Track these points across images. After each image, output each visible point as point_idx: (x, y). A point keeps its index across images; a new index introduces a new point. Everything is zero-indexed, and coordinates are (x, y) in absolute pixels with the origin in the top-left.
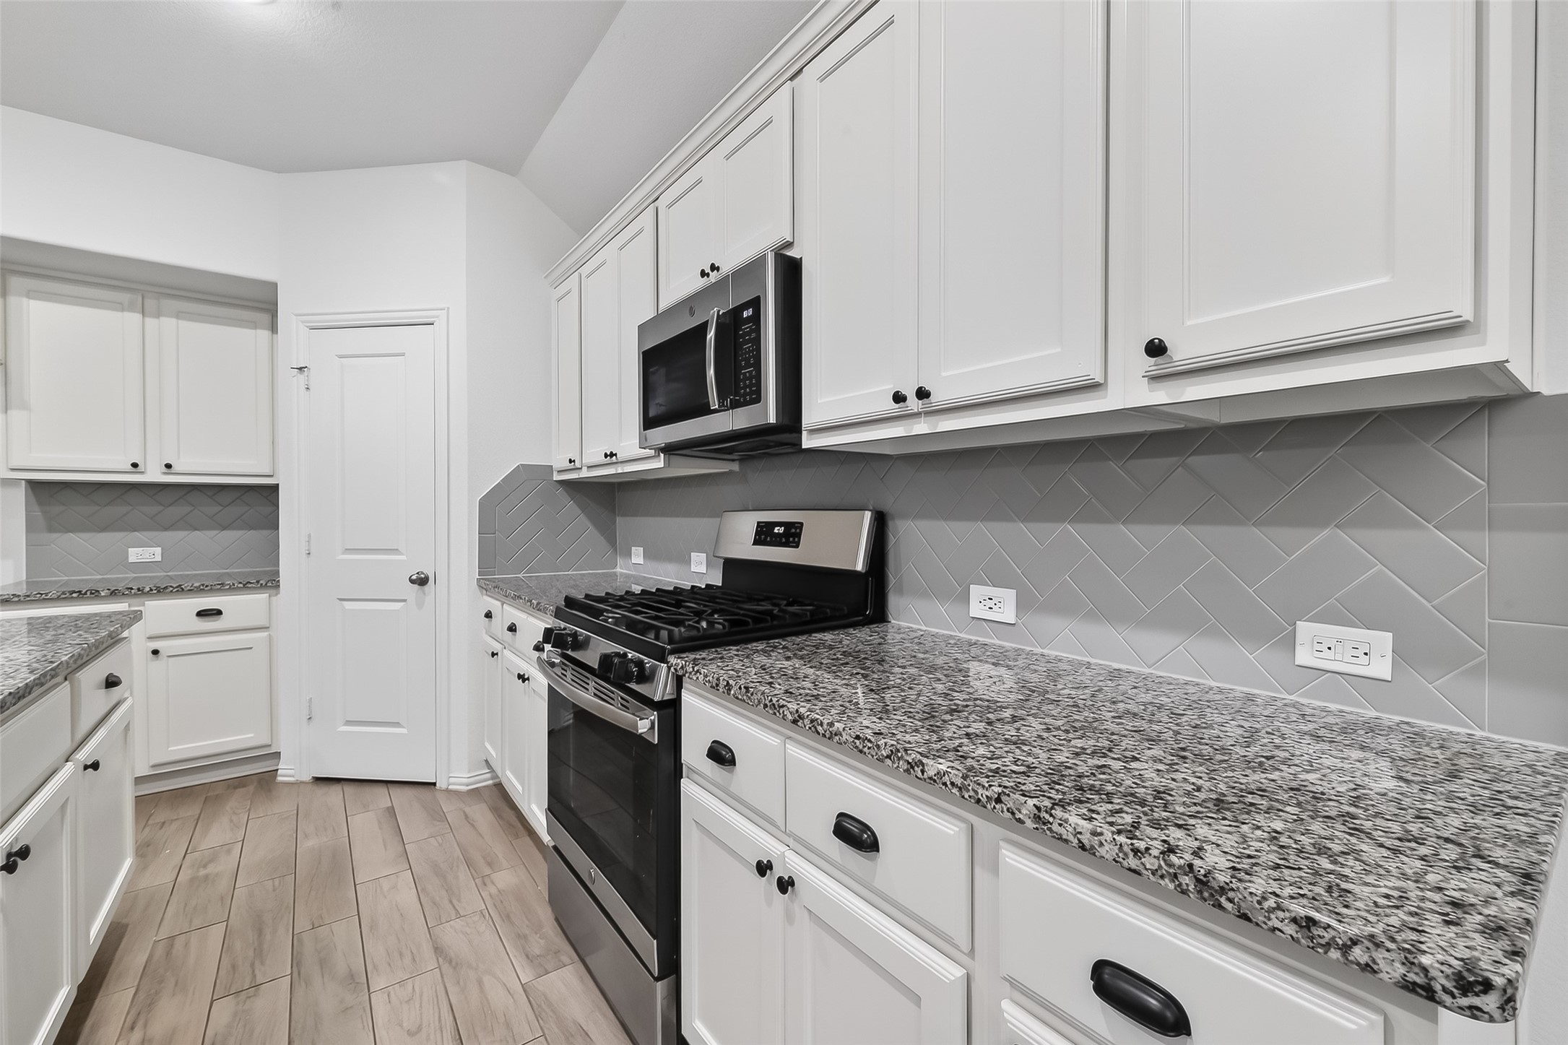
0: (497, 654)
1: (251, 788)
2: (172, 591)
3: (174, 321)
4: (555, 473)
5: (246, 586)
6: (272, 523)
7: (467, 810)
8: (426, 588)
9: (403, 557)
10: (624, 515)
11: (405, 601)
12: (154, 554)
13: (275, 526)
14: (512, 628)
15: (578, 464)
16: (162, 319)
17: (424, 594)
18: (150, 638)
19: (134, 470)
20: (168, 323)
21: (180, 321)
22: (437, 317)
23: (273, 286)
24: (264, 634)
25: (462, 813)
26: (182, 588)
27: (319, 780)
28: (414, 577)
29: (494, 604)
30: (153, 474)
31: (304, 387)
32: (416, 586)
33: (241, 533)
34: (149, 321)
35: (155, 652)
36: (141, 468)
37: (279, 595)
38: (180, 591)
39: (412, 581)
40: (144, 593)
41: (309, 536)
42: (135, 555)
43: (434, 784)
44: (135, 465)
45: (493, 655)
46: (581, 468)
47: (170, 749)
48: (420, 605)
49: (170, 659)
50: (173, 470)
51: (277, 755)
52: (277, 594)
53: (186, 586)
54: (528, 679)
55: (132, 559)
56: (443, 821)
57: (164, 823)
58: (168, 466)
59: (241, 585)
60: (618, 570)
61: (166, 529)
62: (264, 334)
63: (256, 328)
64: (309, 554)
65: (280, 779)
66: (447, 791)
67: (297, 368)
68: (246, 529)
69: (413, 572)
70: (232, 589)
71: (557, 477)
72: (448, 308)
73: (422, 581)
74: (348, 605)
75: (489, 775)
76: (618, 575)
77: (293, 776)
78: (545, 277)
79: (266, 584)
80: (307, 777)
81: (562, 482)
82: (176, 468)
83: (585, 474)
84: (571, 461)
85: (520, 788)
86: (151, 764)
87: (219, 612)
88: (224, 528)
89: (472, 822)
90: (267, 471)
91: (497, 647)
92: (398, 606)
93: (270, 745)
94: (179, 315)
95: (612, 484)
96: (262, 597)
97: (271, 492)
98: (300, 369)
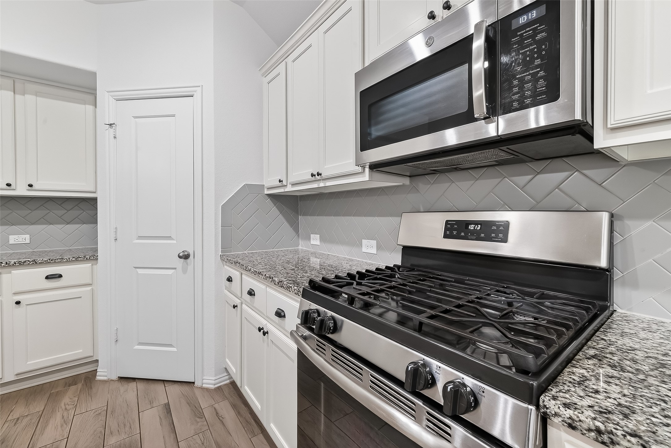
0: (237, 306)
1: (80, 386)
2: (29, 264)
3: (33, 97)
4: (265, 190)
5: (77, 260)
6: (94, 220)
7: (216, 406)
8: (188, 260)
9: (175, 242)
10: (305, 214)
11: (175, 268)
12: (25, 238)
13: (95, 221)
14: (251, 293)
15: (284, 183)
16: (27, 96)
17: (187, 264)
18: (15, 294)
19: (8, 187)
20: (30, 98)
21: (38, 98)
22: (195, 91)
23: (94, 75)
24: (89, 288)
25: (214, 410)
26: (35, 262)
27: (121, 378)
28: (181, 255)
29: (235, 273)
30: (21, 191)
31: (112, 136)
32: (182, 260)
33: (77, 226)
34: (18, 97)
35: (18, 303)
36: (13, 186)
37: (97, 264)
38: (35, 263)
39: (180, 257)
40: (9, 266)
41: (116, 228)
42: (13, 239)
43: (194, 383)
44: (9, 185)
45: (235, 307)
46: (286, 186)
47: (28, 363)
48: (185, 271)
49: (28, 306)
50: (33, 188)
51: (97, 361)
52: (96, 265)
53: (39, 260)
54: (267, 333)
55: (11, 242)
56: (202, 418)
57: (18, 419)
58: (30, 186)
59: (74, 259)
60: (300, 247)
61: (33, 224)
62: (90, 108)
63: (85, 104)
64: (116, 239)
65: (98, 378)
66: (202, 388)
67: (108, 125)
68: (81, 224)
69: (180, 250)
70: (69, 261)
71: (267, 192)
72: (202, 86)
73: (186, 257)
74: (140, 271)
75: (227, 377)
76: (300, 250)
77: (106, 376)
78: (259, 70)
79: (90, 258)
80: (114, 377)
81: (269, 195)
82: (36, 186)
83: (289, 189)
84: (280, 181)
85: (259, 407)
86: (15, 374)
87: (60, 276)
88: (68, 223)
89: (221, 418)
90: (92, 189)
91: (237, 302)
92: (170, 272)
93: (93, 356)
94: (37, 94)
95: (297, 196)
96: (86, 266)
97: (92, 202)
98: (110, 125)
